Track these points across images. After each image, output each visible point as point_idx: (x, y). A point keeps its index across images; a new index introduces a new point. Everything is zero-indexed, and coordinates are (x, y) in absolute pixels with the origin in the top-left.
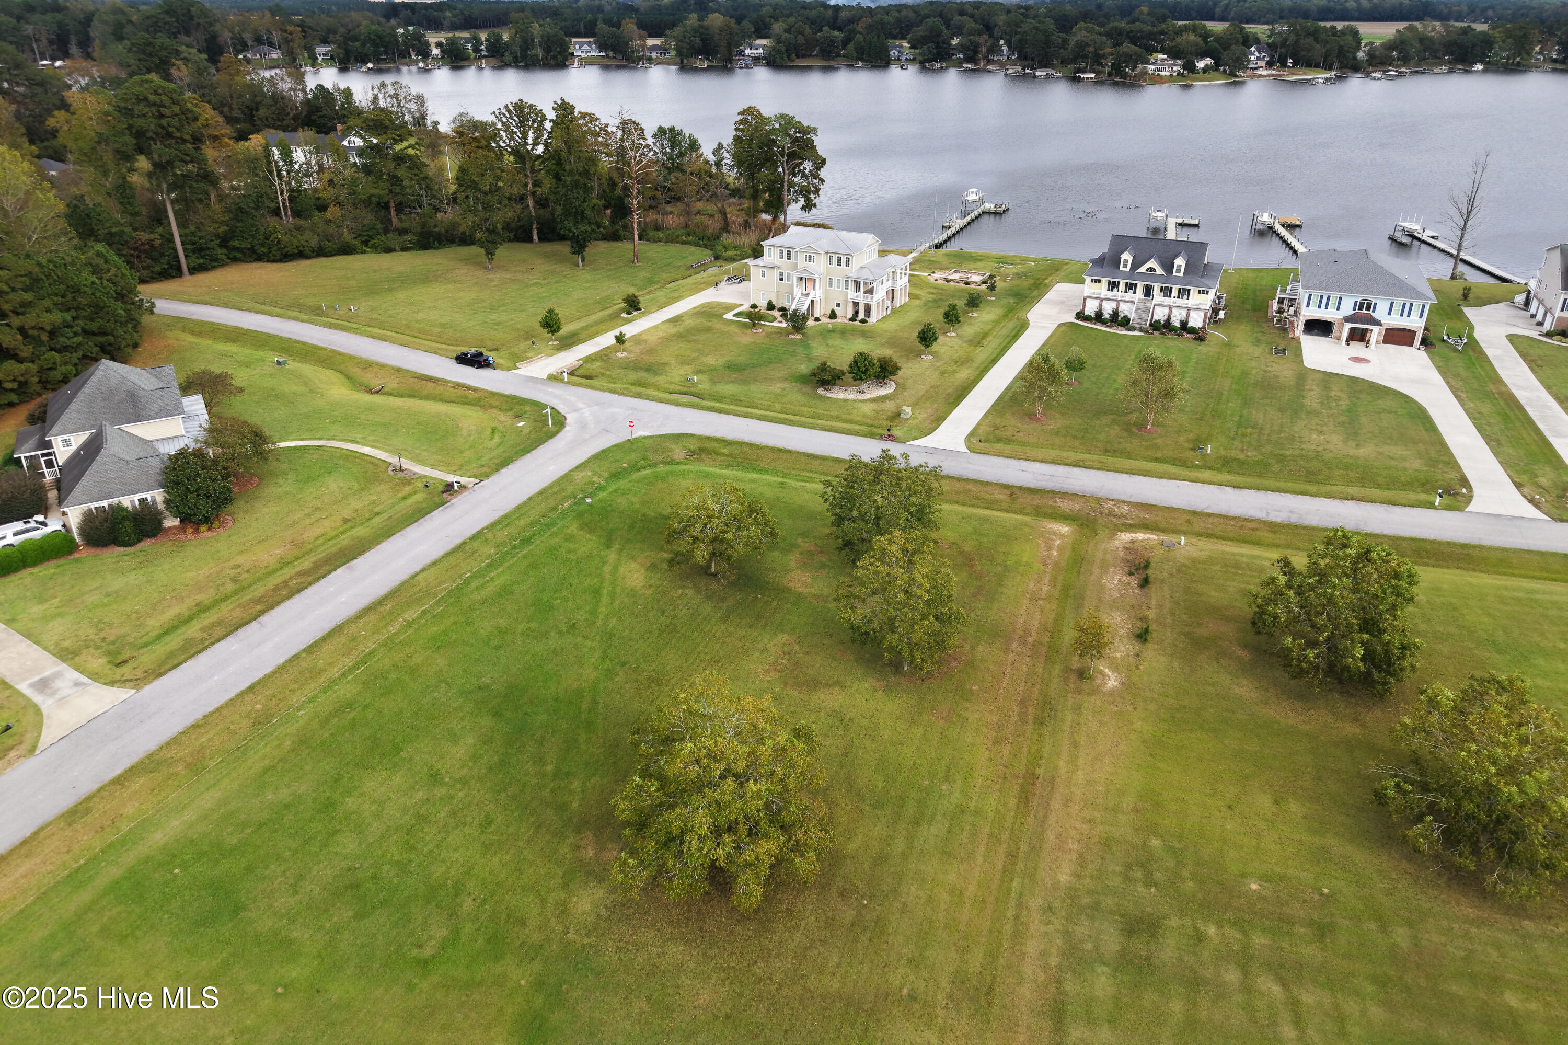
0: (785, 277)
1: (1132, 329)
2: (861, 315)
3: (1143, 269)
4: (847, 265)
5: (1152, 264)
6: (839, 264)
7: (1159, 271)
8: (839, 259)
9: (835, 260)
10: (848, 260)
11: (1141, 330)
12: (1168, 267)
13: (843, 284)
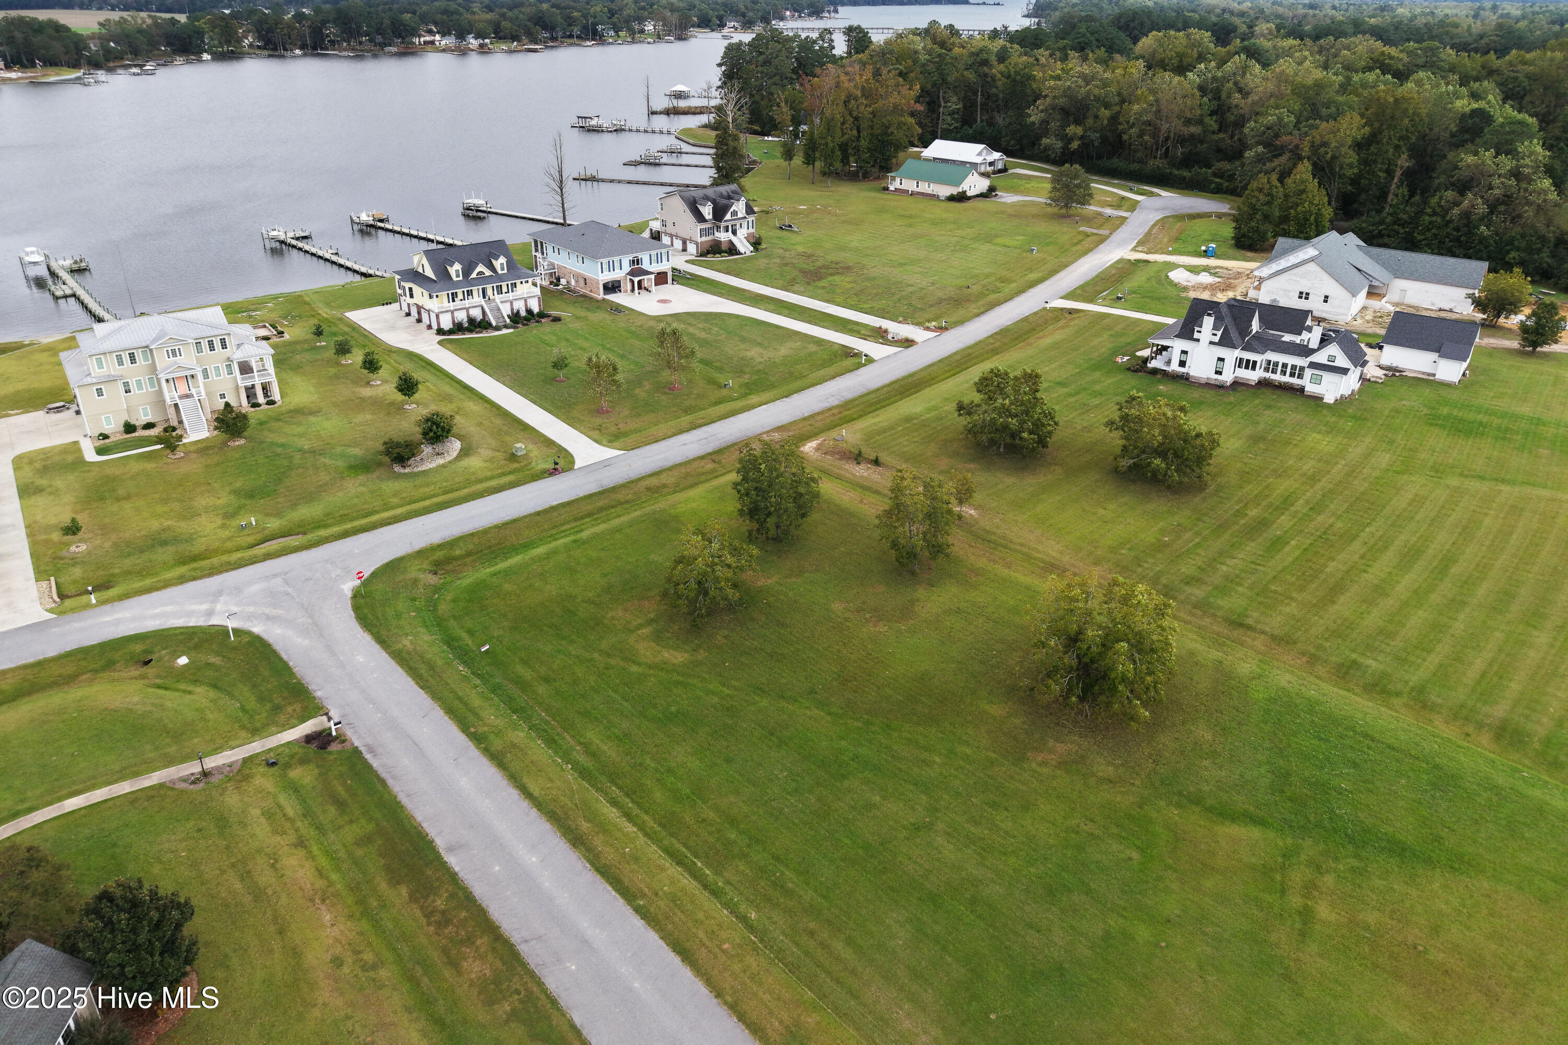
0: (133, 386)
1: (497, 328)
2: (261, 399)
3: (474, 275)
4: (224, 346)
5: (481, 268)
6: (212, 348)
7: (488, 273)
8: (211, 344)
9: (205, 345)
10: (223, 342)
11: (506, 327)
12: (492, 267)
13: (224, 370)
